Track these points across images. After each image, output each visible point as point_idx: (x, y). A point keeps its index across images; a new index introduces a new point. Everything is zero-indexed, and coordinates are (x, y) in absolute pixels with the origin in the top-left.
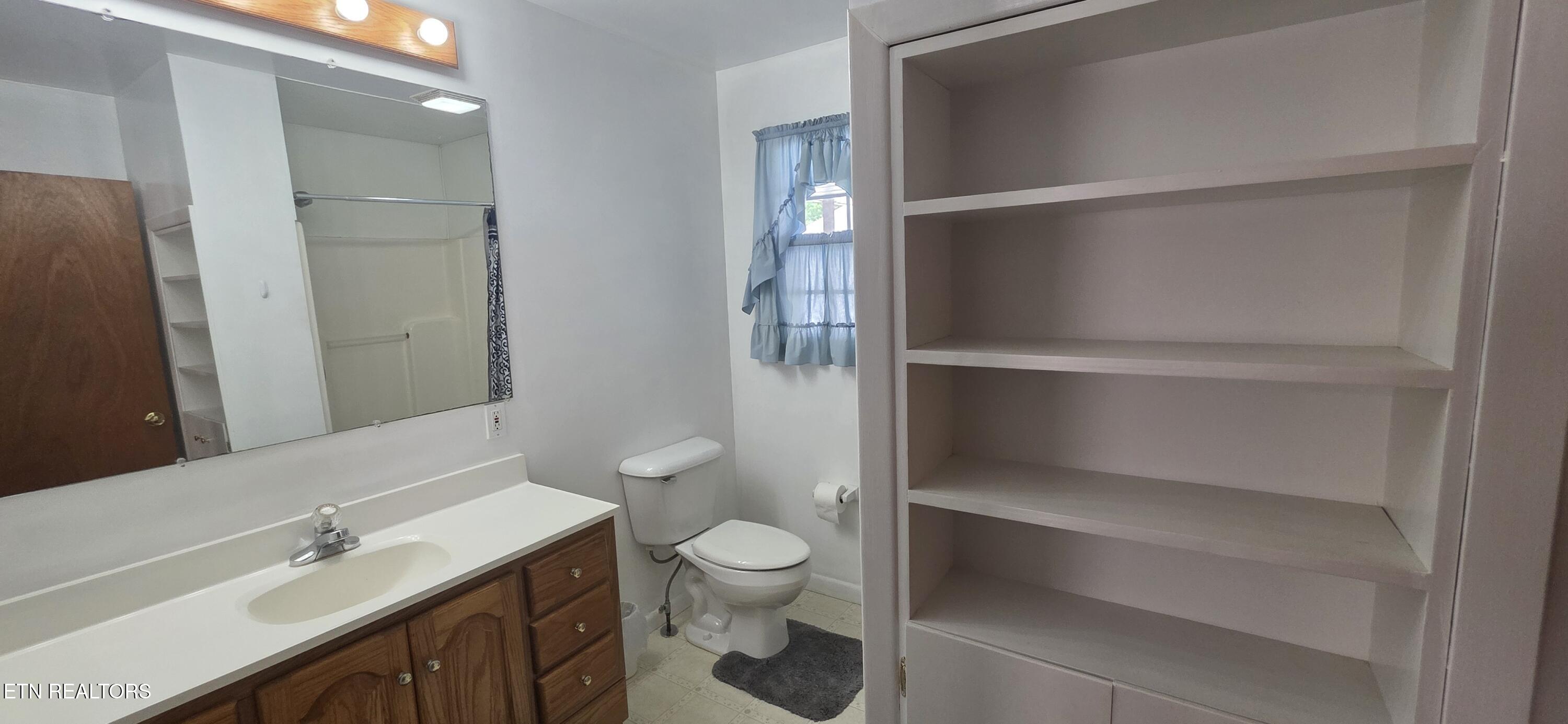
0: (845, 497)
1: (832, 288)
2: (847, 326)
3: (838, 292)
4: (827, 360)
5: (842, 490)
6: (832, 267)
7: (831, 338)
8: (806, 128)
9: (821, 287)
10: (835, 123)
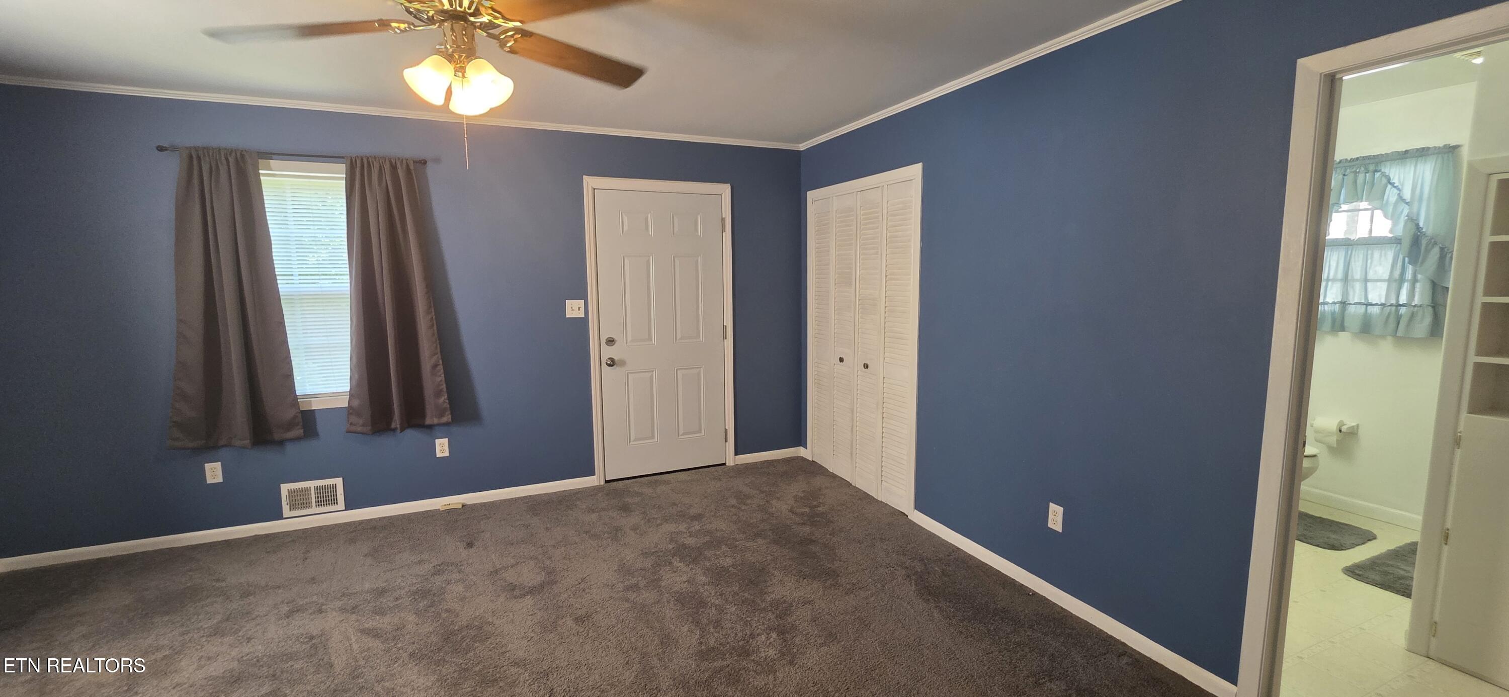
0: (1344, 429)
1: (1352, 277)
2: (1364, 304)
3: (1357, 280)
4: (1343, 328)
5: (1341, 424)
6: (1355, 262)
7: (1347, 312)
8: (1341, 165)
9: (1340, 275)
10: (1372, 161)
